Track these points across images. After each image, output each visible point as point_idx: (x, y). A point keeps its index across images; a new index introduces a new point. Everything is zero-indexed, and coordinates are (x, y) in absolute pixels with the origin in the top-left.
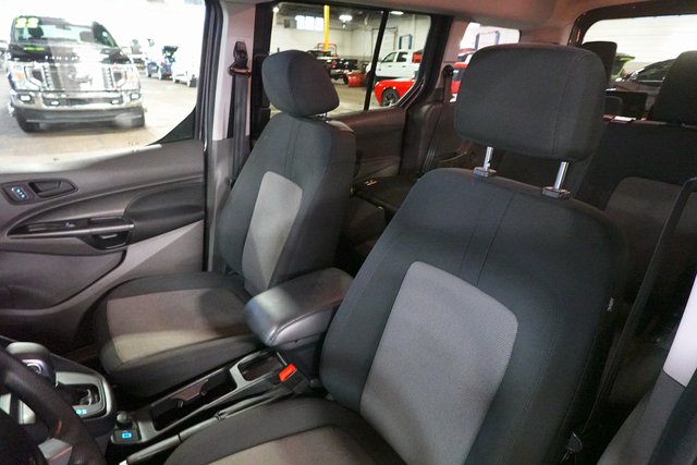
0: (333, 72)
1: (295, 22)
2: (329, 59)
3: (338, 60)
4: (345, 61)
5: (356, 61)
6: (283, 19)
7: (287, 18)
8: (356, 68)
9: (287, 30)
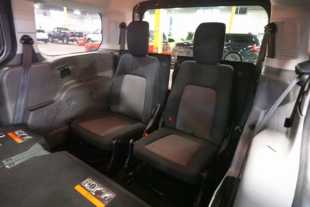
0: (70, 38)
1: (50, 13)
2: (68, 32)
3: (73, 33)
4: (76, 33)
5: (82, 33)
6: (42, 11)
7: (45, 11)
8: (82, 37)
9: (45, 17)
